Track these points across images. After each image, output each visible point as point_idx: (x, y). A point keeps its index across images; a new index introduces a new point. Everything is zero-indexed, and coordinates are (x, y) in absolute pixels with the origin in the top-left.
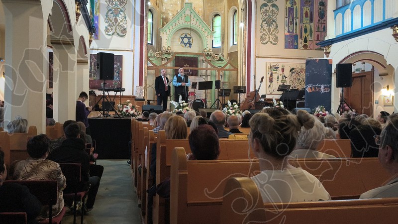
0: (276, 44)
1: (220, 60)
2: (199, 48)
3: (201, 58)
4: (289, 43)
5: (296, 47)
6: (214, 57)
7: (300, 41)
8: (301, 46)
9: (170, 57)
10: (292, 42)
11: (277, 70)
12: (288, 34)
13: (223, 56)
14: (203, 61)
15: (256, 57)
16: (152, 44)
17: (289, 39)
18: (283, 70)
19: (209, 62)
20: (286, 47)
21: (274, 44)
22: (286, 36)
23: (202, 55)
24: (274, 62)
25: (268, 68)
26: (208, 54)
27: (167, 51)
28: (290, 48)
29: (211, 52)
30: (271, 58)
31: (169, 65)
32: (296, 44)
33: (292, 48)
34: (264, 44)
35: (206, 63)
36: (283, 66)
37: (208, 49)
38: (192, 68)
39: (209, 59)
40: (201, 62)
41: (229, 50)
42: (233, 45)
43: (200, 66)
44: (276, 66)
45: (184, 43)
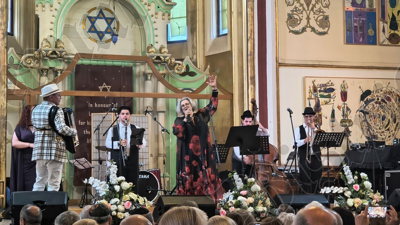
0: (324, 33)
1: (188, 73)
2: (135, 43)
3: (139, 69)
4: (356, 31)
5: (372, 41)
6: (172, 67)
7: (380, 25)
8: (383, 37)
9: (61, 66)
10: (362, 28)
11: (329, 96)
12: (352, 9)
13: (195, 63)
14: (145, 76)
15: (280, 65)
16: (12, 34)
17: (355, 21)
18: (344, 96)
19: (161, 78)
20: (349, 41)
21: (320, 34)
22: (348, 14)
23: (144, 60)
24: (322, 76)
25: (307, 91)
26: (158, 58)
28: (357, 42)
29: (166, 54)
30: (313, 66)
32: (371, 32)
33: (364, 43)
34: (296, 33)
35: (154, 80)
36: (343, 87)
37: (157, 47)
38: (117, 94)
39: (161, 72)
40: (142, 78)
41: (207, 48)
42: (218, 36)
43: (137, 88)
44: (328, 87)
45: (96, 31)
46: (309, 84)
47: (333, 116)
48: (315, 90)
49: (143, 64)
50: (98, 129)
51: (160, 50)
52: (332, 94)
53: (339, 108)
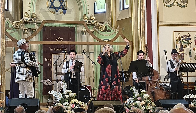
0: (185, 6)
1: (107, 30)
2: (76, 14)
3: (79, 29)
6: (97, 27)
9: (36, 27)
11: (188, 43)
13: (111, 25)
14: (82, 32)
15: (159, 25)
16: (8, 10)
19: (91, 34)
21: (183, 7)
23: (81, 23)
24: (184, 31)
25: (175, 40)
26: (89, 22)
27: (31, 20)
29: (94, 20)
30: (179, 25)
31: (34, 39)
34: (169, 6)
35: (87, 34)
37: (89, 16)
38: (67, 43)
39: (91, 30)
40: (81, 33)
41: (117, 16)
42: (124, 9)
43: (78, 39)
44: (187, 37)
45: (54, 7)
46: (176, 36)
47: (190, 54)
48: (180, 39)
49: (81, 25)
50: (56, 63)
51: (91, 17)
52: (190, 41)
53: (194, 49)
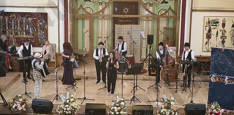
18: (224, 25)
24: (213, 16)
30: (210, 11)
36: (224, 21)
44: (216, 21)
46: (206, 20)
47: (217, 34)
48: (209, 23)
52: (217, 24)
53: (220, 30)
